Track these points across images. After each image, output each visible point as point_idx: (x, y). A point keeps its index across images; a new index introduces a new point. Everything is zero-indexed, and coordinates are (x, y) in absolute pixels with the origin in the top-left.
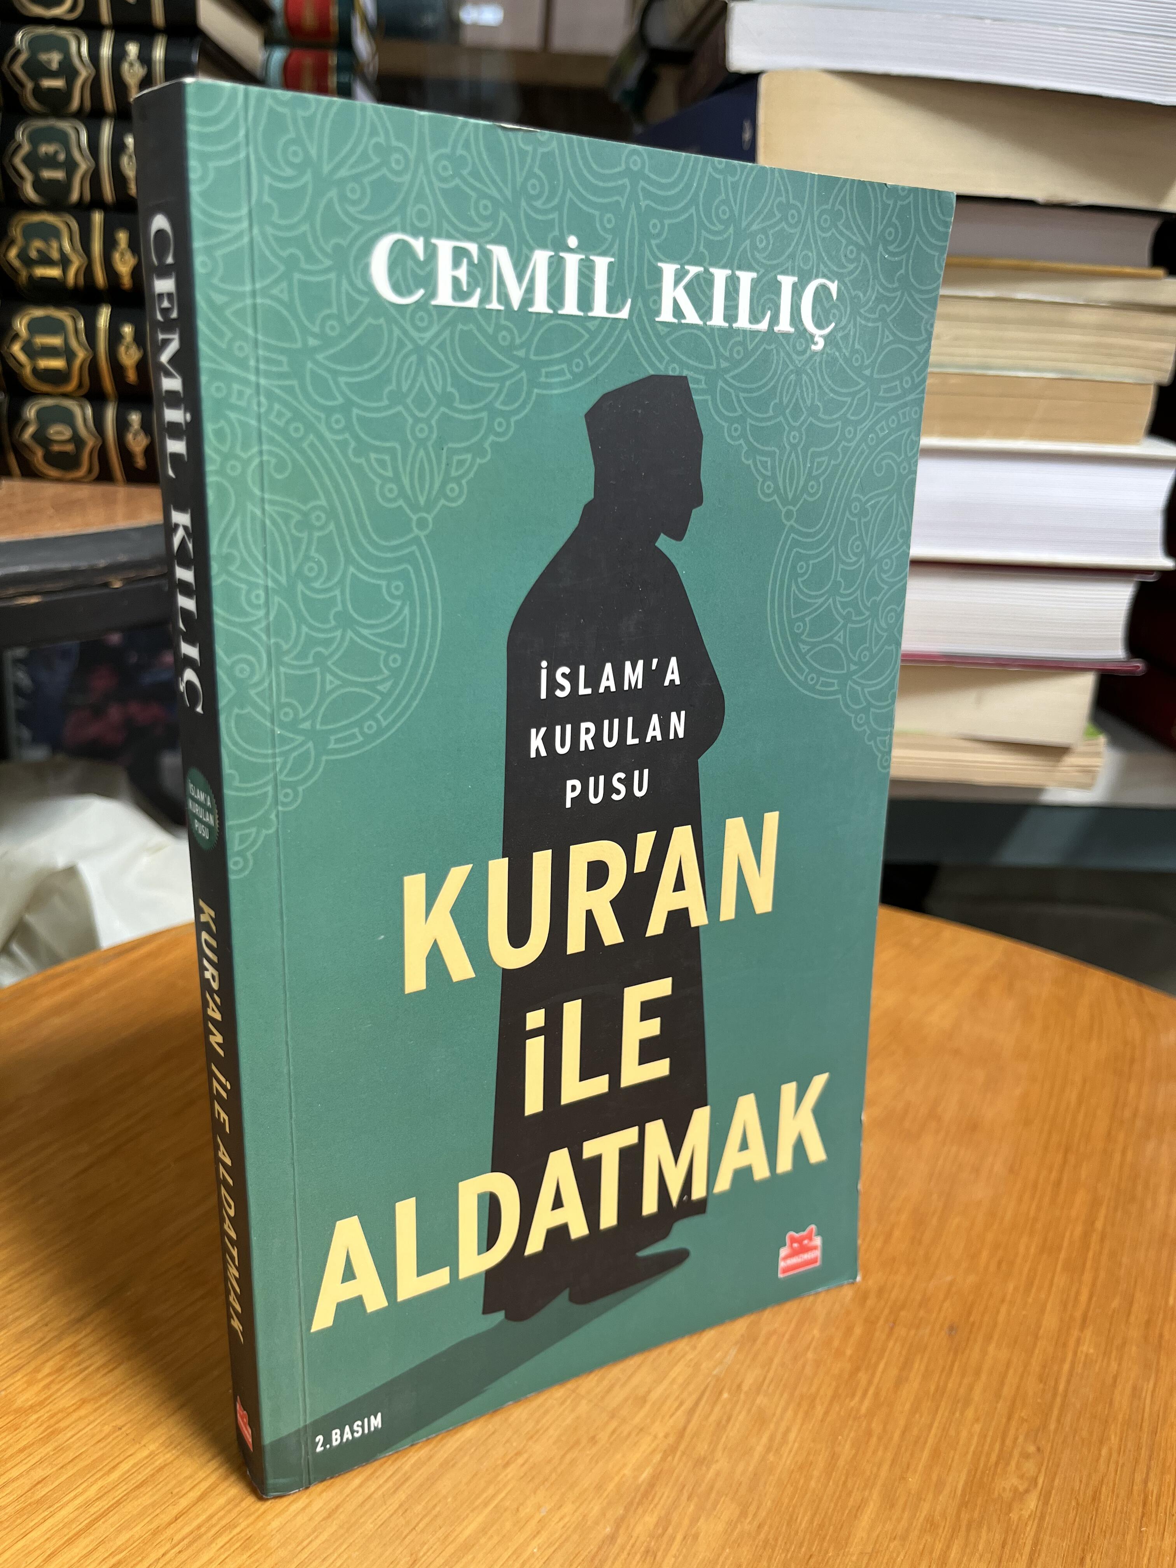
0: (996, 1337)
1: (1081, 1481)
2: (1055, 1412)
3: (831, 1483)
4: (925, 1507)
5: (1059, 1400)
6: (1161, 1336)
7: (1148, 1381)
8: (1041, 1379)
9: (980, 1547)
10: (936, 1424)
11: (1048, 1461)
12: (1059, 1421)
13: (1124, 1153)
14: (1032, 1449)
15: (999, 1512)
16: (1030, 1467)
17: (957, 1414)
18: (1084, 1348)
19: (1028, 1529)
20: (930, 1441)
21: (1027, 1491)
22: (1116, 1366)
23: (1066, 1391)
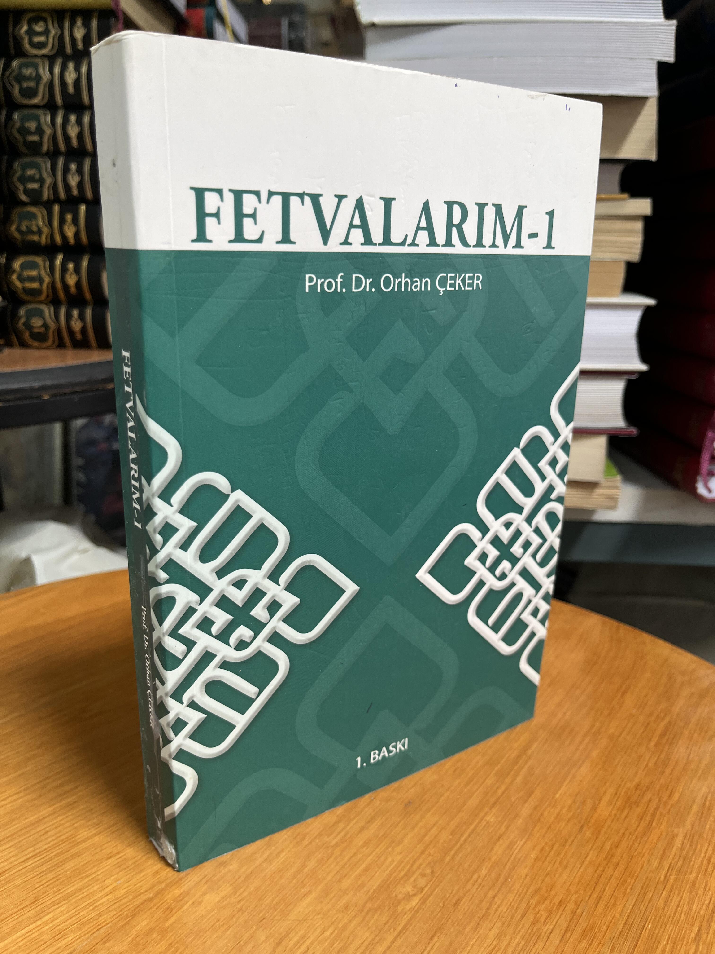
0: (434, 809)
1: (452, 892)
2: (453, 852)
3: (294, 881)
4: (346, 898)
5: (458, 846)
6: (542, 815)
7: (522, 839)
8: (453, 833)
9: (371, 923)
10: (374, 854)
11: (436, 879)
12: (453, 858)
14: (428, 871)
15: (391, 905)
16: (422, 882)
18: (488, 818)
19: (405, 916)
20: (366, 862)
21: (415, 895)
22: (504, 830)
23: (465, 840)
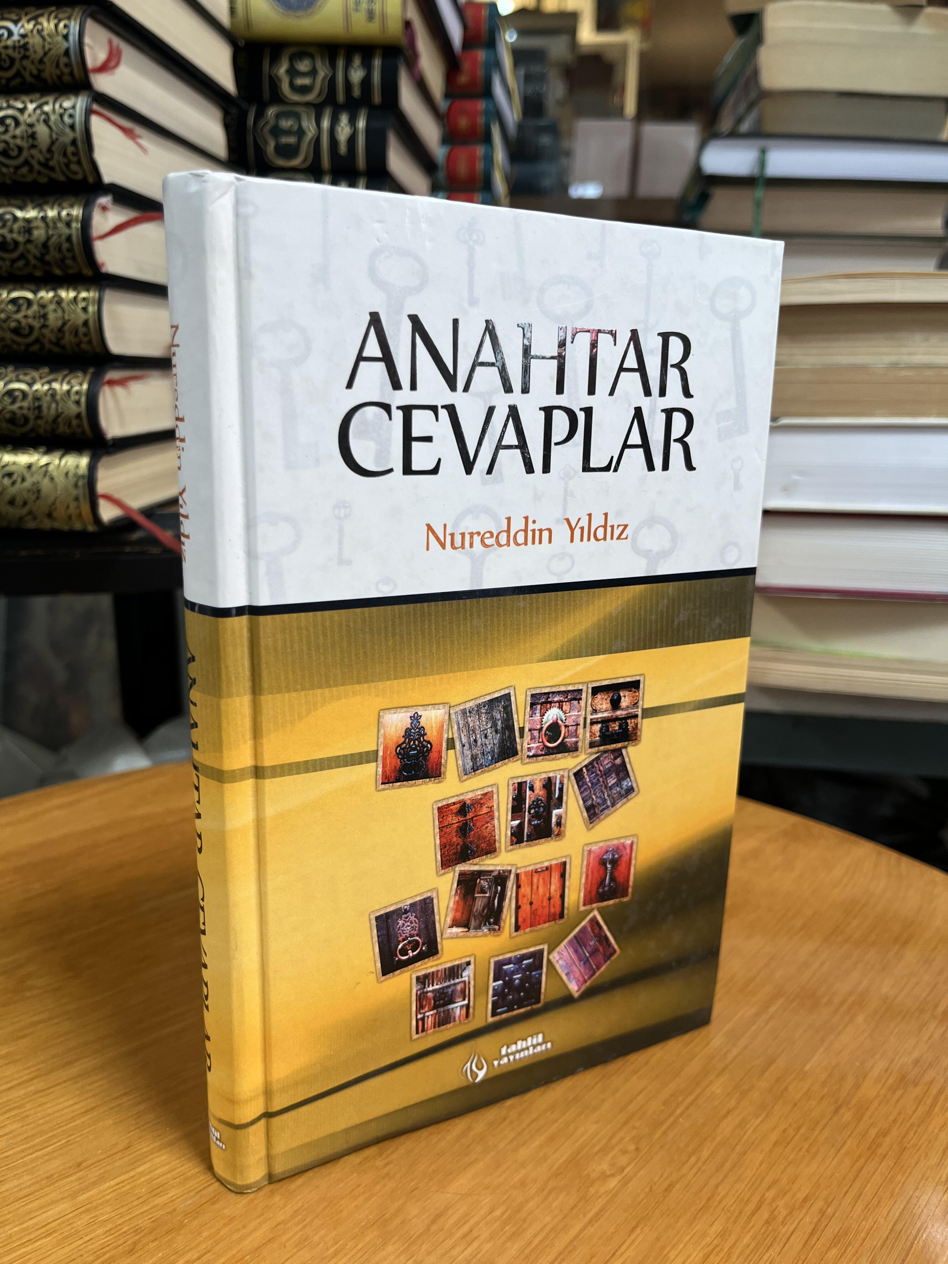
1: (661, 1176)
2: (665, 1127)
4: (523, 1172)
5: (672, 1119)
6: (786, 1089)
7: (758, 1117)
8: (665, 1103)
9: (554, 1205)
10: (561, 1121)
11: (641, 1158)
12: (665, 1133)
13: (822, 964)
14: (632, 1147)
15: (581, 1184)
17: (583, 1116)
18: (713, 1088)
19: (600, 1200)
20: (552, 1129)
21: (613, 1175)
22: (734, 1104)
23: (681, 1114)
